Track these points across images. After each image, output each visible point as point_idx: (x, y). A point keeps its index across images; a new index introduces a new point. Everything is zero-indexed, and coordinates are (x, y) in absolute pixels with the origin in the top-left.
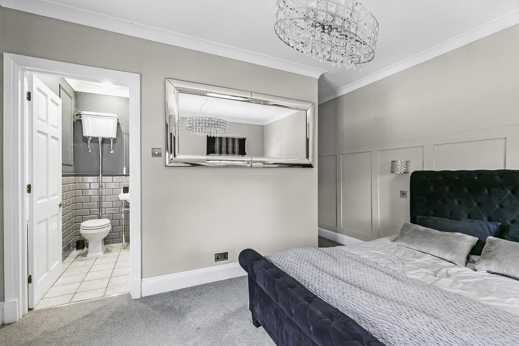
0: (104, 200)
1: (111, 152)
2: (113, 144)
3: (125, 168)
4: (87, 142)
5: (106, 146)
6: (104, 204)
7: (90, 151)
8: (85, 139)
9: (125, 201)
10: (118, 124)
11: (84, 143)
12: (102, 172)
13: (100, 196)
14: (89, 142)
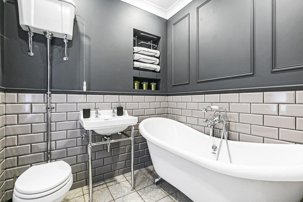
0: (53, 128)
1: (65, 59)
2: (68, 47)
3: (85, 83)
4: (27, 40)
5: (56, 49)
6: (54, 135)
7: (32, 54)
8: (23, 34)
9: (93, 131)
10: (75, 21)
11: (21, 40)
12: (51, 88)
13: (48, 122)
14: (30, 39)
